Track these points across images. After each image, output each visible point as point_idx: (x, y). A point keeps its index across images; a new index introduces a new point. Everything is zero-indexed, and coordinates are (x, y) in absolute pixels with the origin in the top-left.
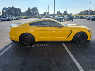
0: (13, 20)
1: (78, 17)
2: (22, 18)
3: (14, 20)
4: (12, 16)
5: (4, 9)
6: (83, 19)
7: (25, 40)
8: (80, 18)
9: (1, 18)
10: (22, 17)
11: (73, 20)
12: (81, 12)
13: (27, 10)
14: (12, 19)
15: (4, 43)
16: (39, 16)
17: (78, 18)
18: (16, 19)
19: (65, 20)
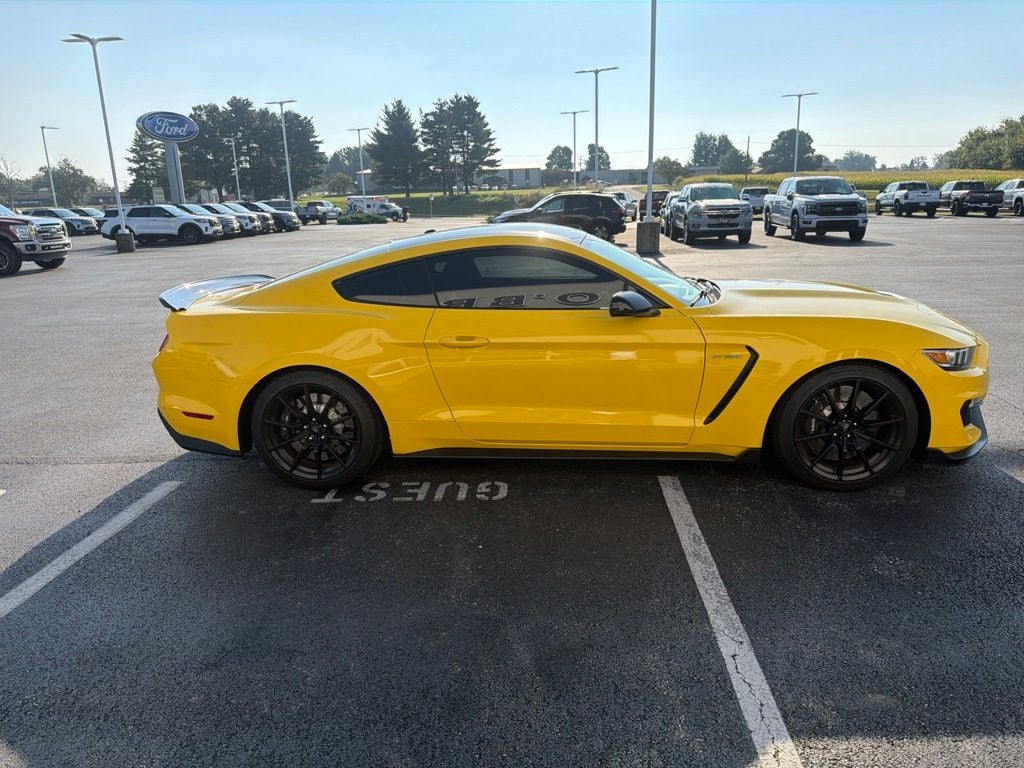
0: (228, 235)
1: (933, 196)
2: (323, 219)
3: (246, 233)
4: (222, 200)
5: (150, 125)
6: (991, 213)
7: (292, 435)
8: (960, 209)
9: (121, 219)
10: (328, 206)
11: (862, 231)
12: (978, 138)
13: (378, 135)
14: (226, 223)
15: (110, 460)
16: (496, 193)
17: (931, 210)
18: (265, 231)
19: (770, 231)
